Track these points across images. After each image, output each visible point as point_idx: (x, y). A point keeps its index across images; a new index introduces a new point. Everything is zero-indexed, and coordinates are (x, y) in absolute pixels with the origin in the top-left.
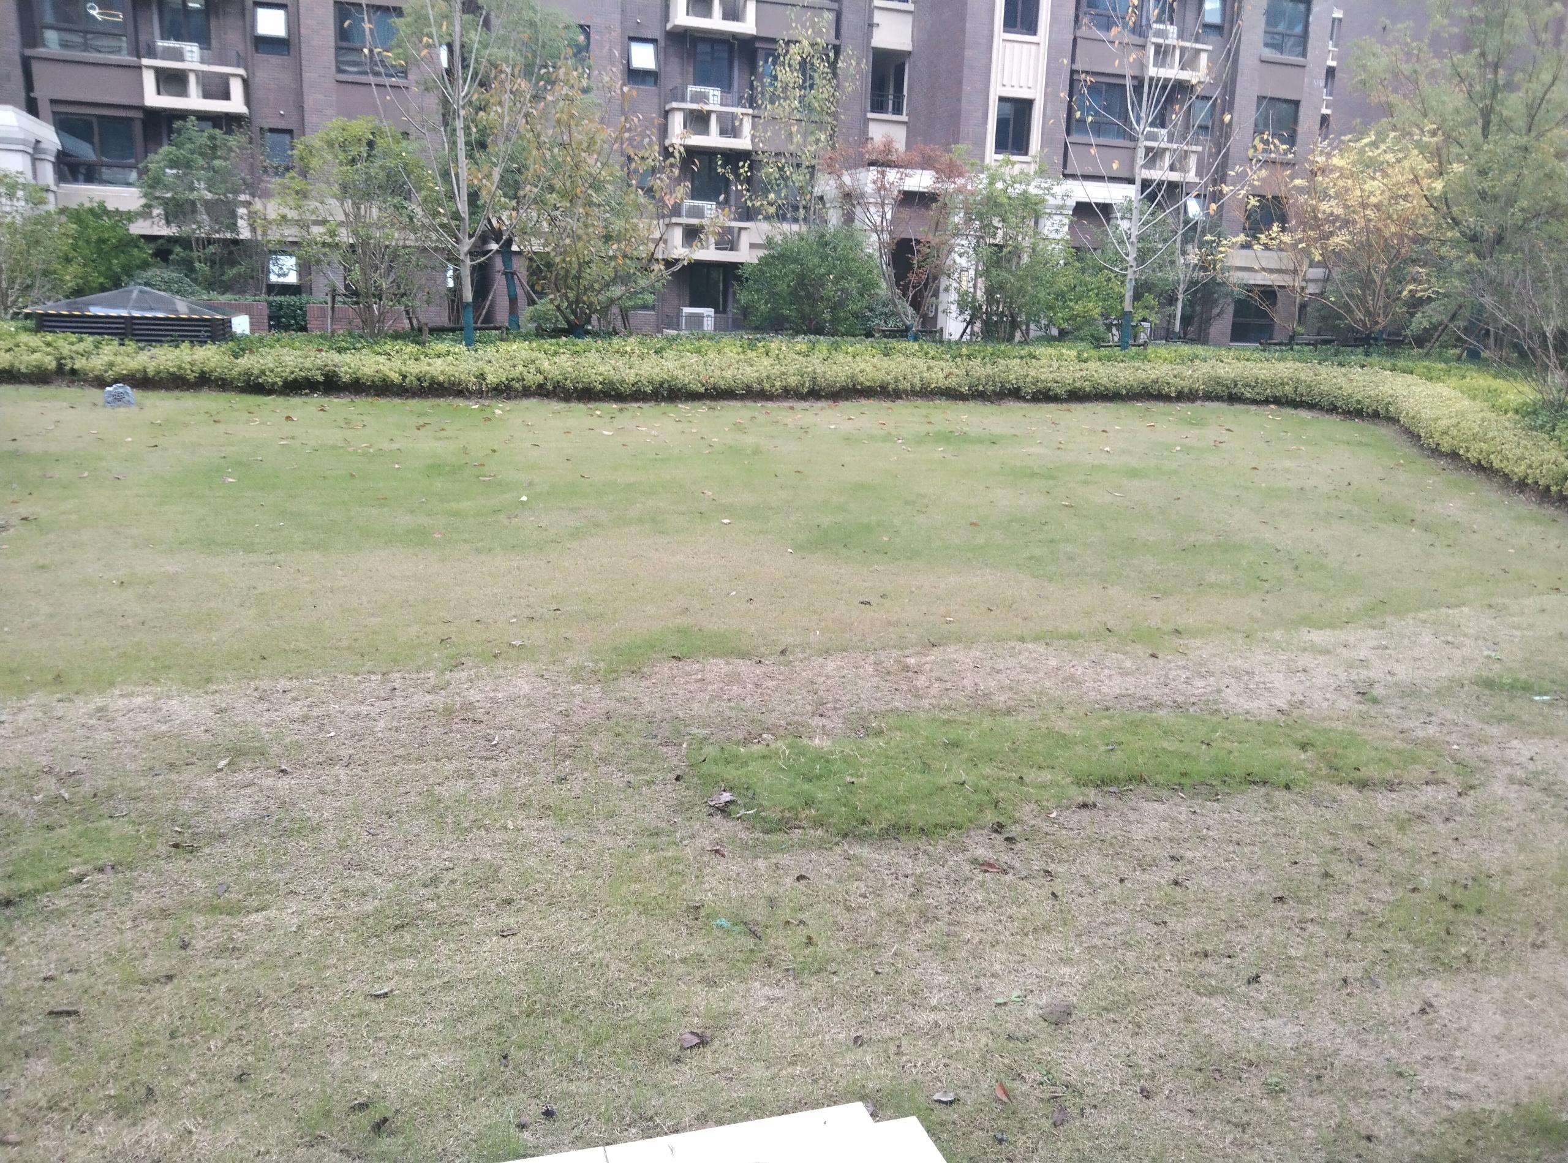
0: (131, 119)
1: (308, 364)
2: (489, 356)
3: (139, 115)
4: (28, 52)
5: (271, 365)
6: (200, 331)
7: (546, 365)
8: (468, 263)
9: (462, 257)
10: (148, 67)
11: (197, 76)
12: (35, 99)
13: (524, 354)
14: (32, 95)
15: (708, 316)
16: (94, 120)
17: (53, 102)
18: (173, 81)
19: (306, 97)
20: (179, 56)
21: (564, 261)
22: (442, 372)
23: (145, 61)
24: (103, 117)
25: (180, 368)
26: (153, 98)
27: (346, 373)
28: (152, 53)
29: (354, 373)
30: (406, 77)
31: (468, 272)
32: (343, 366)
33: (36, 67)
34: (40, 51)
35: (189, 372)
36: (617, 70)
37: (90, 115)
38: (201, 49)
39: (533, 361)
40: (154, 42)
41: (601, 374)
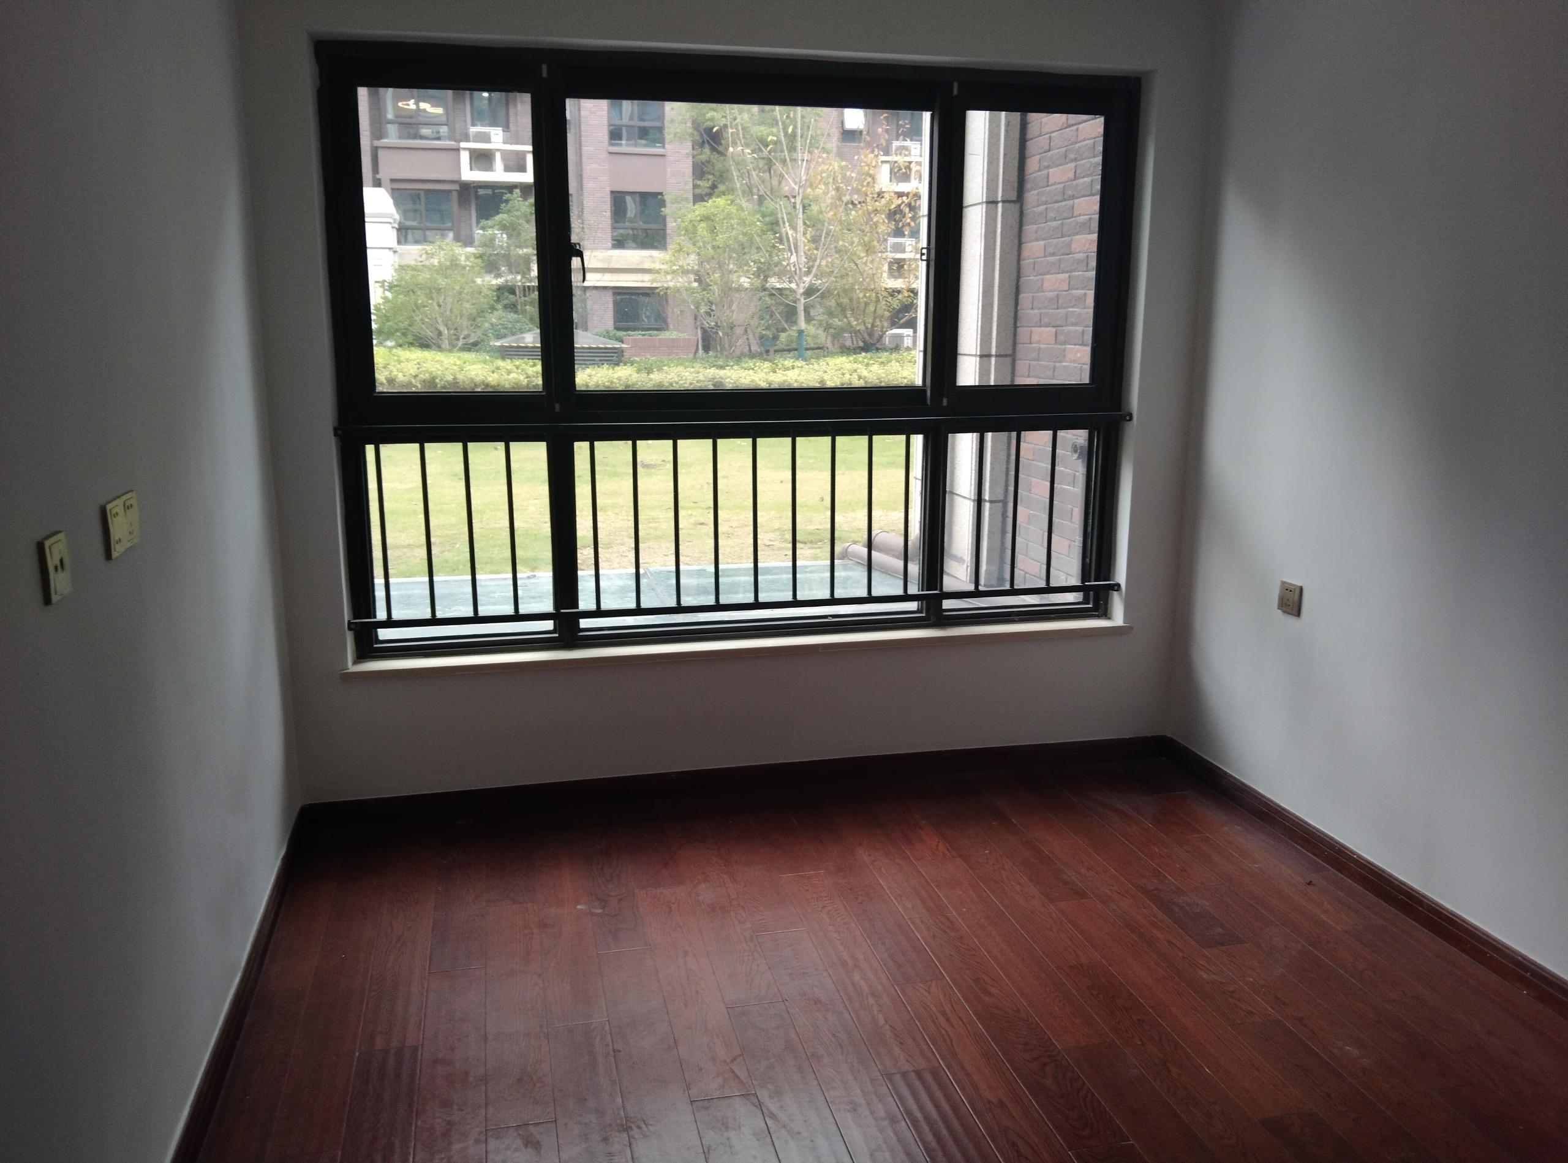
0: (450, 191)
1: (701, 377)
2: (824, 368)
3: (457, 187)
4: (377, 143)
5: (676, 379)
6: (613, 357)
7: (865, 373)
8: (803, 301)
9: (798, 297)
10: (465, 149)
11: (502, 155)
12: (380, 180)
13: (848, 366)
14: (378, 176)
15: (908, 336)
16: (422, 193)
17: (392, 180)
18: (482, 158)
19: (584, 167)
20: (486, 138)
21: (865, 296)
22: (796, 381)
23: (463, 145)
24: (429, 190)
25: (612, 382)
26: (469, 174)
27: (730, 383)
28: (467, 138)
29: (735, 383)
30: (664, 147)
31: (802, 308)
32: (726, 378)
33: (382, 154)
34: (385, 142)
35: (618, 385)
36: (836, 134)
37: (419, 189)
38: (504, 131)
39: (855, 371)
40: (467, 129)
41: (905, 378)
